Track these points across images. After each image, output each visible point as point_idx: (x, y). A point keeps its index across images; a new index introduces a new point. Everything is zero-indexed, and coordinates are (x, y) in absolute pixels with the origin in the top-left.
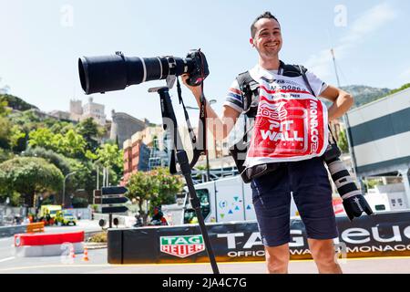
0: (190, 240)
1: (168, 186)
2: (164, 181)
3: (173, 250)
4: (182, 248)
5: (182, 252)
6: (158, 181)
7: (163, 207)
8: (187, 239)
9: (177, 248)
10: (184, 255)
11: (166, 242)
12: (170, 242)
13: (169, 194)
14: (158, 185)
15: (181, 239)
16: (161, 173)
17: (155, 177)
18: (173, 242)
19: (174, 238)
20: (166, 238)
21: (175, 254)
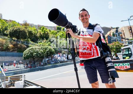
0: (124, 65)
1: (118, 47)
2: (116, 46)
3: (119, 67)
4: (122, 67)
5: (122, 68)
6: (115, 46)
7: (117, 54)
8: (123, 64)
9: (120, 67)
10: (123, 69)
11: (116, 65)
12: (117, 65)
13: (119, 50)
14: (115, 47)
15: (121, 64)
16: (115, 44)
17: (113, 45)
18: (119, 65)
19: (119, 64)
20: (116, 64)
21: (120, 69)
